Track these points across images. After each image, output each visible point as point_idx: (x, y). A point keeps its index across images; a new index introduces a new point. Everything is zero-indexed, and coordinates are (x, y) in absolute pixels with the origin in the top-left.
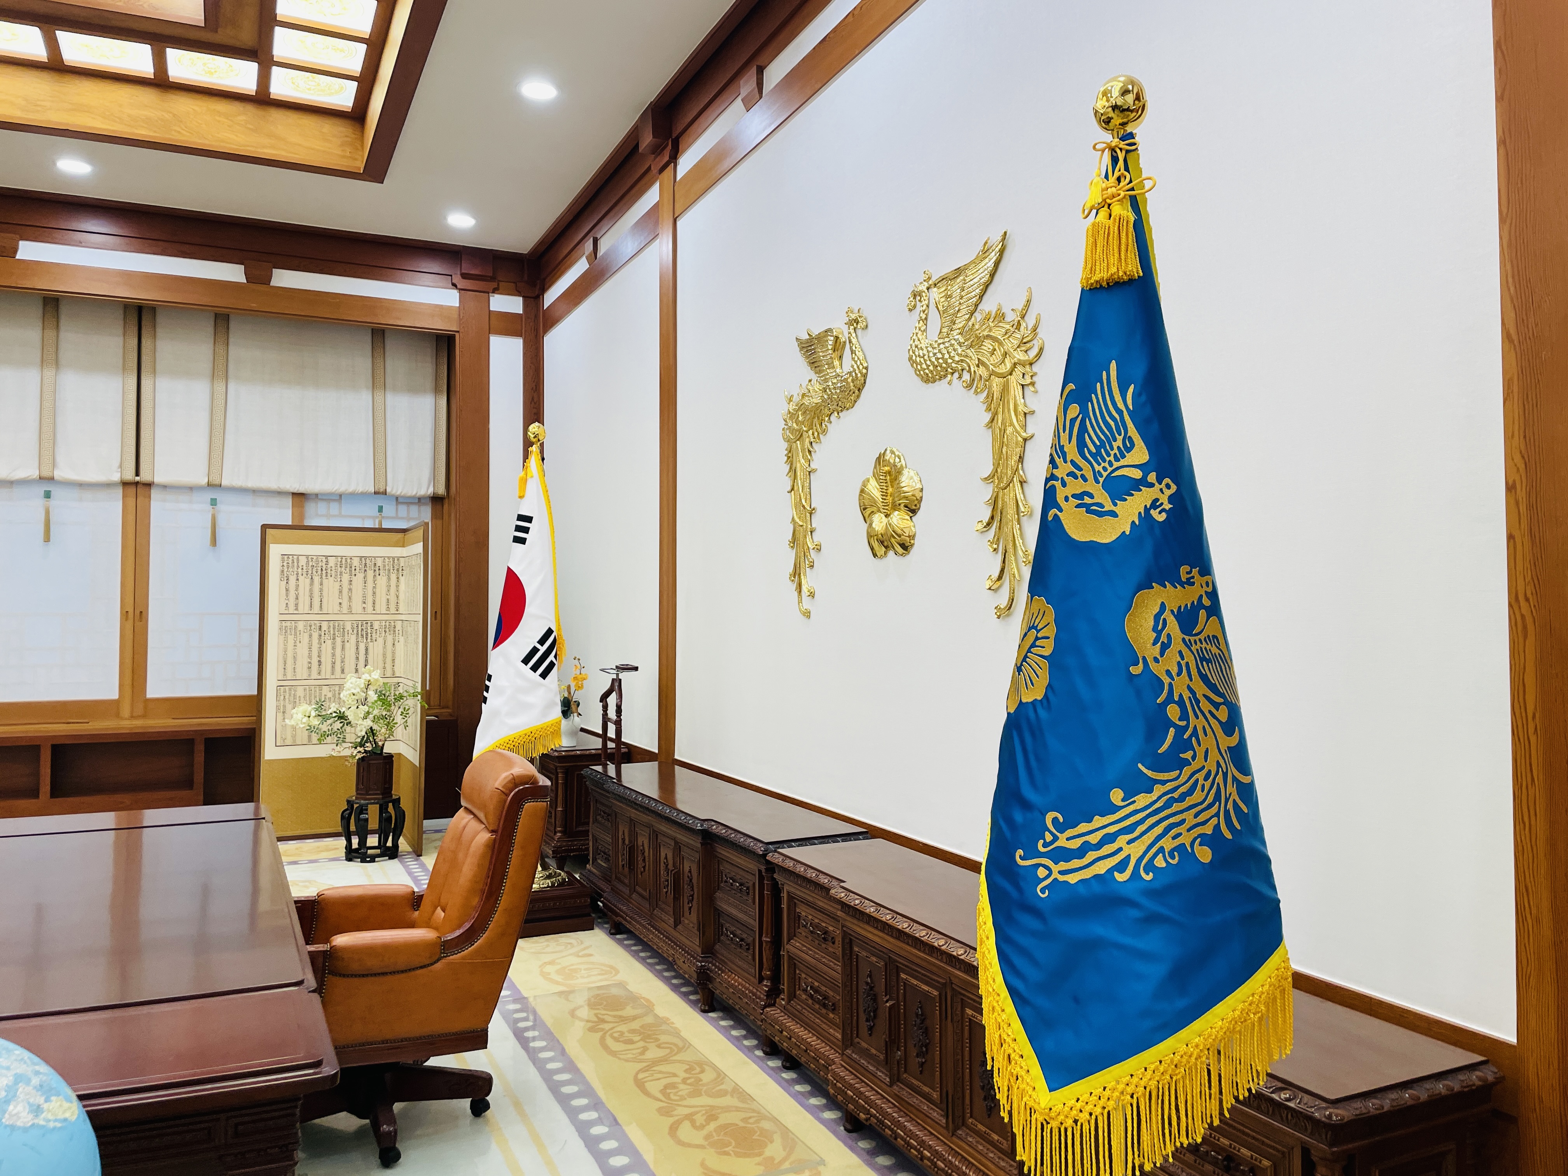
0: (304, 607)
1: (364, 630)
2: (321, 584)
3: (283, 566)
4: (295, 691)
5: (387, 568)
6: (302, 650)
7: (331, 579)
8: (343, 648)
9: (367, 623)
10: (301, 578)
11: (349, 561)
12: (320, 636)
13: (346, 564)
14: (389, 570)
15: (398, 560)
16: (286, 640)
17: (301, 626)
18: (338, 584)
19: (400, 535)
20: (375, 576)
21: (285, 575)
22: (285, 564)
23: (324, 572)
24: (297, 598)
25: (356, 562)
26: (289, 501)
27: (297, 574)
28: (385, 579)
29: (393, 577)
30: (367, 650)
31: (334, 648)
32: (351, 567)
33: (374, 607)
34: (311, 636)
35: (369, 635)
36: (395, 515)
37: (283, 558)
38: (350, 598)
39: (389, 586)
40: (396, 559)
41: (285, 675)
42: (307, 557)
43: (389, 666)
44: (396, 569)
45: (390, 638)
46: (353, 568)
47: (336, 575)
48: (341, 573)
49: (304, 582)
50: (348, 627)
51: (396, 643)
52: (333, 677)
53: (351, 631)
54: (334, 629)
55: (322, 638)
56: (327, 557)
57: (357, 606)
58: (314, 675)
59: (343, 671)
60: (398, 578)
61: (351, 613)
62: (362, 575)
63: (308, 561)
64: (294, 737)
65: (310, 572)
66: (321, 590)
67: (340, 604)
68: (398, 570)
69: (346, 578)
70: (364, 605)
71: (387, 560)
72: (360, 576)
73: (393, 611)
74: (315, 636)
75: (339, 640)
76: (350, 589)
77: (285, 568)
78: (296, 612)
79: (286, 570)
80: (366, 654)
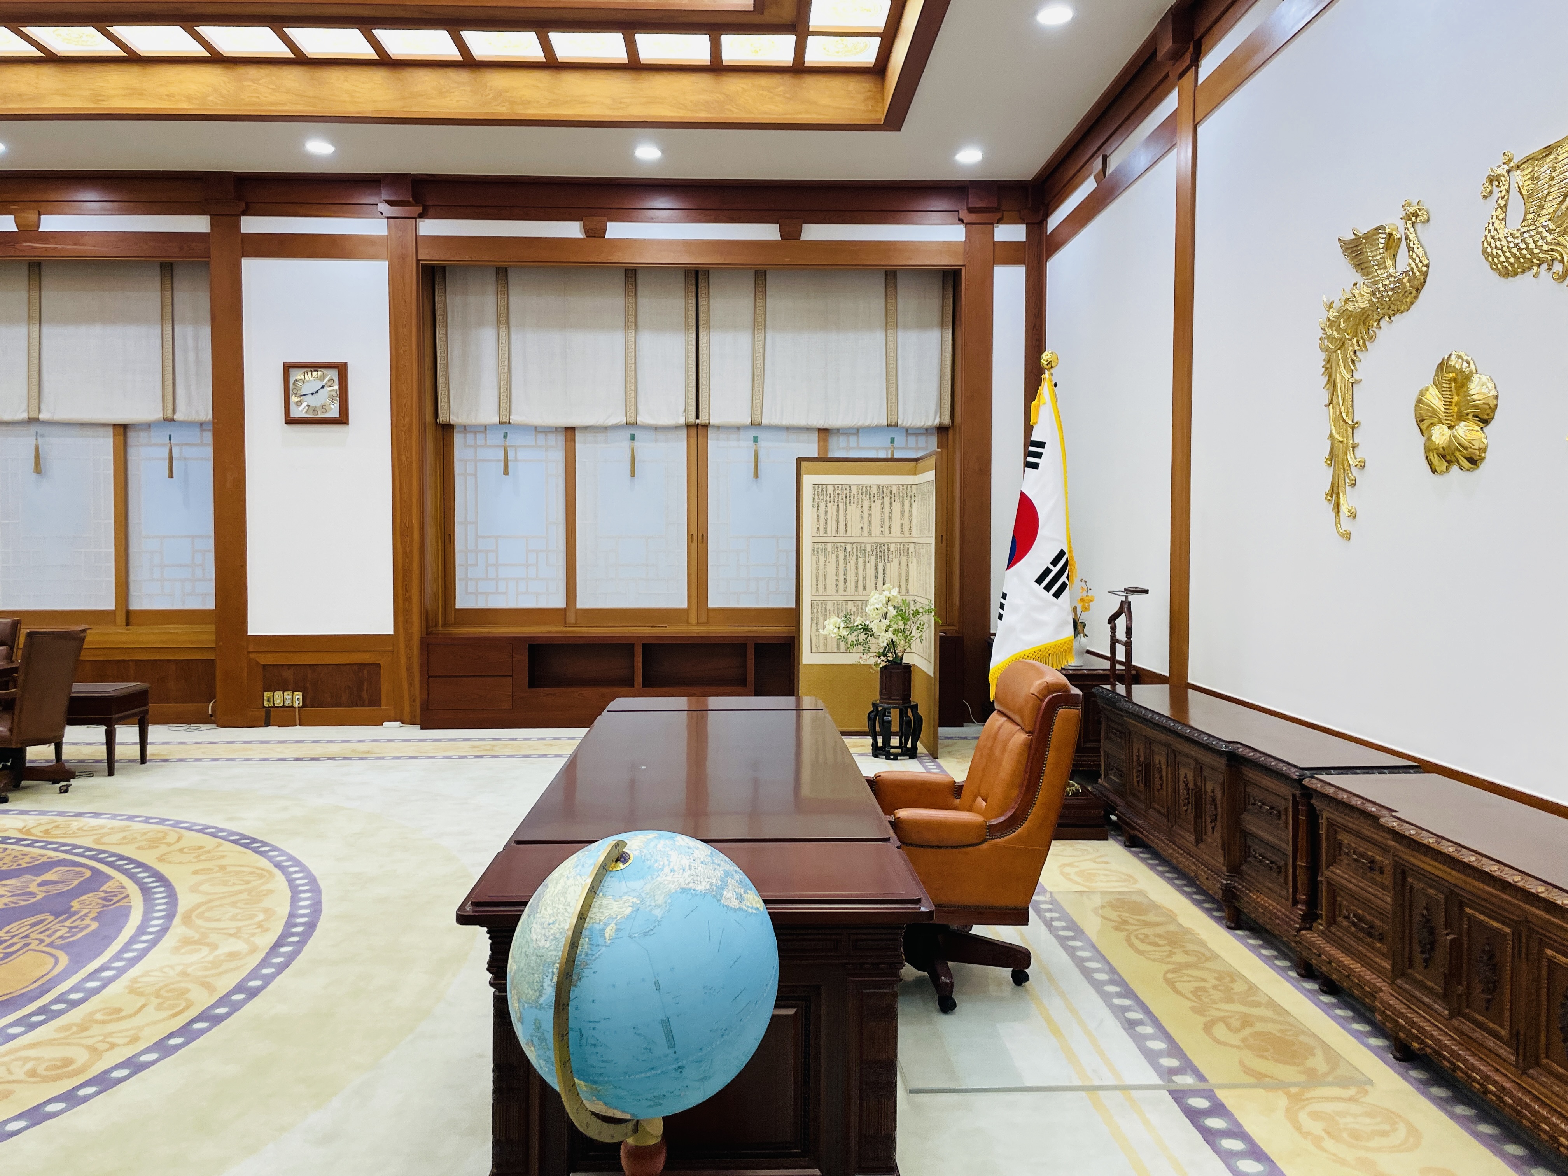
0: (831, 531)
1: (882, 553)
2: (846, 510)
3: (814, 494)
4: (826, 605)
5: (901, 495)
6: (831, 569)
7: (854, 506)
8: (865, 568)
9: (884, 546)
10: (829, 504)
11: (868, 488)
12: (845, 556)
13: (866, 491)
14: (903, 497)
15: (911, 487)
16: (818, 559)
17: (829, 547)
18: (859, 510)
19: (913, 464)
20: (891, 503)
21: (817, 503)
22: (816, 493)
23: (848, 499)
24: (826, 523)
25: (874, 490)
26: (815, 436)
27: (826, 501)
28: (899, 505)
29: (907, 503)
30: (884, 569)
31: (857, 568)
32: (870, 495)
33: (890, 531)
34: (837, 556)
35: (887, 556)
36: (904, 446)
37: (814, 488)
38: (870, 522)
39: (903, 512)
40: (909, 486)
41: (817, 590)
42: (834, 485)
43: (903, 584)
44: (909, 495)
45: (904, 559)
46: (872, 495)
47: (858, 502)
48: (862, 500)
49: (832, 509)
50: (869, 549)
51: (910, 563)
52: (856, 593)
53: (871, 553)
54: (857, 550)
55: (848, 558)
56: (850, 486)
57: (876, 531)
58: (841, 592)
59: (864, 589)
60: (911, 504)
61: (870, 536)
62: (880, 502)
63: (835, 490)
64: (825, 645)
65: (836, 499)
66: (846, 515)
67: (862, 528)
68: (911, 497)
69: (866, 504)
70: (882, 529)
71: (901, 488)
72: (878, 502)
73: (907, 534)
74: (841, 556)
75: (861, 560)
76: (870, 515)
77: (816, 496)
78: (826, 535)
79: (817, 498)
80: (884, 573)
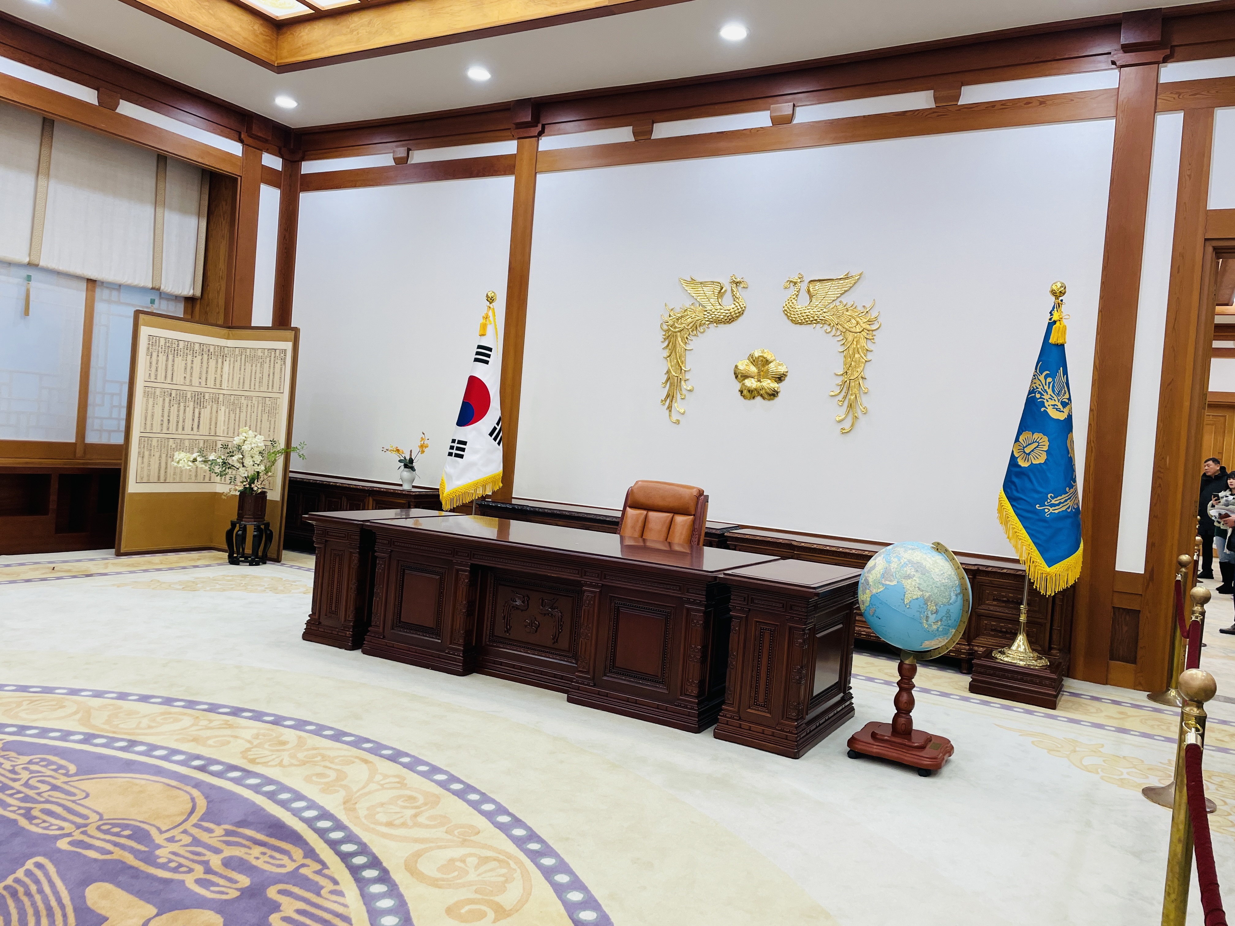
0: (161, 378)
1: (199, 399)
2: (173, 361)
3: (149, 344)
4: (151, 441)
5: (216, 354)
6: (158, 410)
7: (180, 358)
8: (185, 412)
9: (201, 394)
10: (160, 355)
11: (192, 345)
12: (170, 400)
13: (191, 348)
14: (218, 356)
15: (224, 348)
16: (147, 401)
17: (158, 392)
18: (184, 362)
20: (208, 359)
21: (150, 351)
22: (151, 343)
23: (176, 352)
24: (157, 371)
25: (197, 347)
26: (84, 285)
27: (158, 352)
28: (215, 361)
29: (220, 361)
30: (200, 414)
31: (178, 411)
32: (193, 351)
33: (206, 382)
34: (164, 400)
35: (202, 403)
37: (149, 338)
38: (191, 374)
39: (217, 368)
40: (222, 347)
41: (145, 428)
42: (165, 339)
44: (222, 355)
45: (215, 406)
46: (195, 351)
47: (183, 356)
48: (187, 354)
49: (162, 358)
50: (189, 396)
52: (177, 432)
53: (190, 399)
54: (180, 396)
55: (172, 402)
56: (178, 341)
57: (195, 382)
58: (165, 431)
59: (183, 429)
60: (223, 362)
61: (191, 385)
62: (200, 357)
63: (166, 343)
64: (149, 476)
65: (167, 351)
66: (173, 365)
67: (185, 377)
69: (190, 358)
70: (200, 380)
71: (217, 348)
73: (218, 386)
74: (167, 400)
76: (192, 367)
77: (150, 346)
78: (155, 381)
79: (151, 348)
80: (199, 417)
